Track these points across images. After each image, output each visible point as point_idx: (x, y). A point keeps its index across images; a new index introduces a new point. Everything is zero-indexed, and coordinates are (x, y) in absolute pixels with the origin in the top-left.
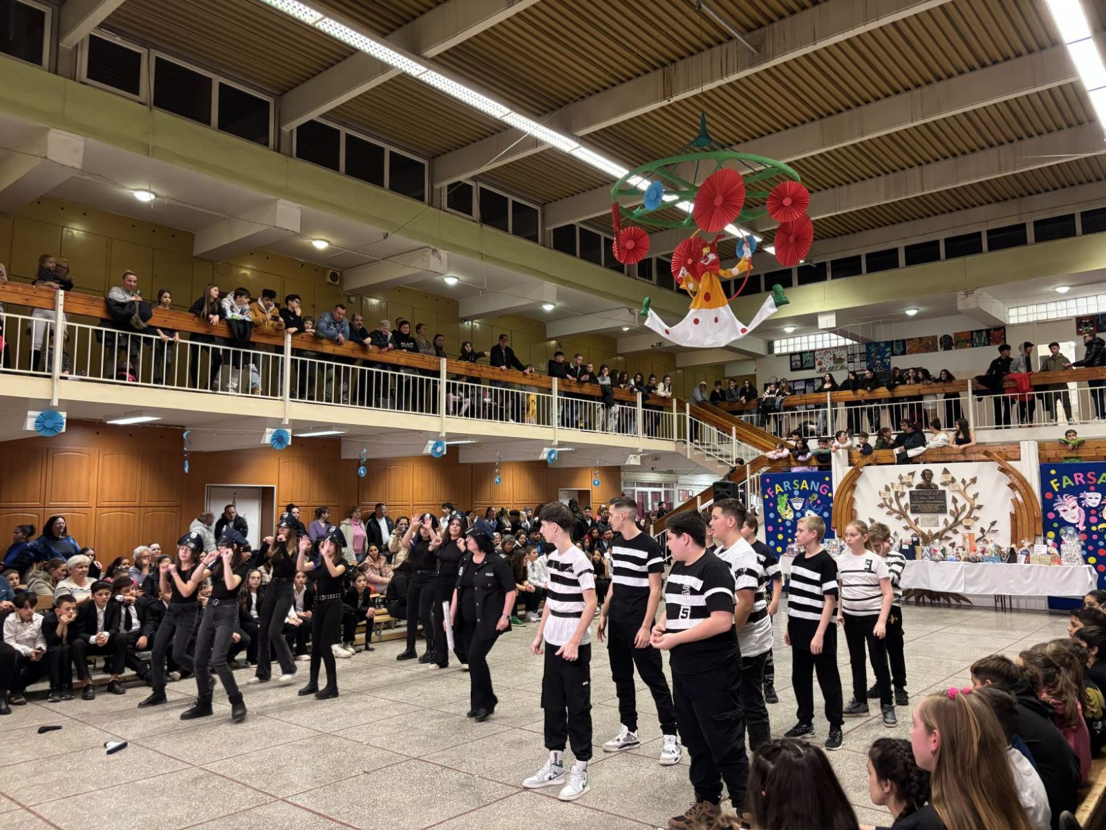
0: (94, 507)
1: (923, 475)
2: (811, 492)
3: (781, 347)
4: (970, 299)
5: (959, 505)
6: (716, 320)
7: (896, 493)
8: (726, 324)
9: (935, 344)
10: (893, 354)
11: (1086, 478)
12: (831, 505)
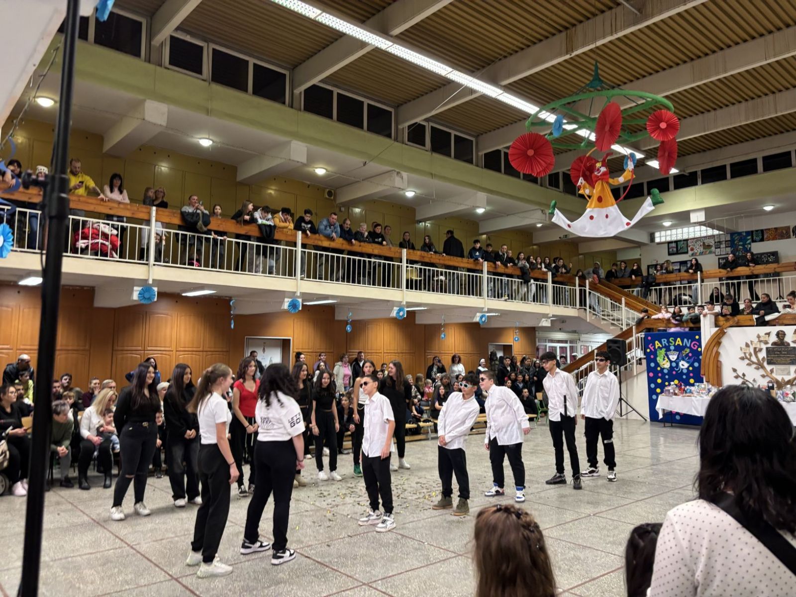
0: (174, 352)
1: (778, 334)
2: (684, 347)
3: (660, 237)
6: (607, 216)
7: (755, 349)
8: (615, 219)
9: (788, 233)
10: (754, 241)
12: (701, 357)
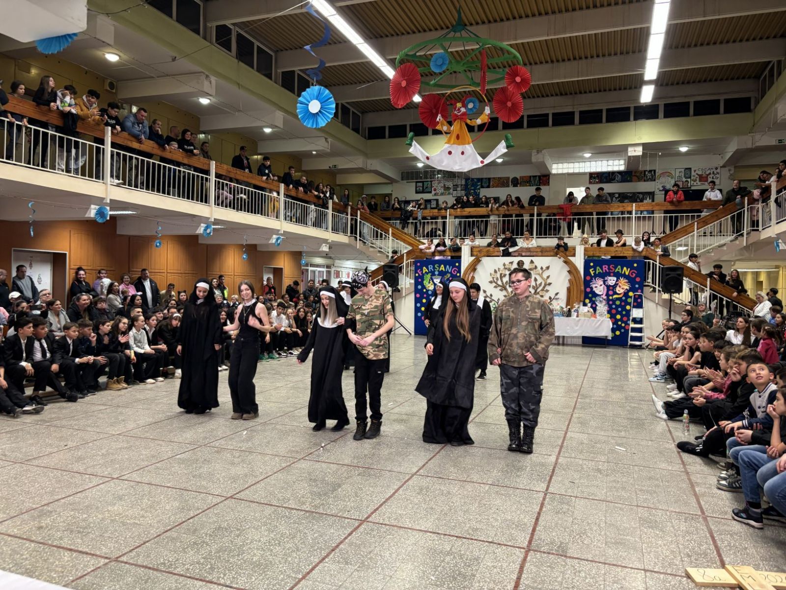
1: (518, 263)
2: (446, 273)
4: (540, 155)
5: (538, 283)
6: (463, 153)
7: (501, 274)
8: (470, 156)
9: (508, 182)
10: (482, 187)
11: (609, 269)
